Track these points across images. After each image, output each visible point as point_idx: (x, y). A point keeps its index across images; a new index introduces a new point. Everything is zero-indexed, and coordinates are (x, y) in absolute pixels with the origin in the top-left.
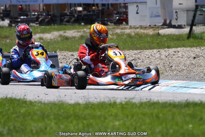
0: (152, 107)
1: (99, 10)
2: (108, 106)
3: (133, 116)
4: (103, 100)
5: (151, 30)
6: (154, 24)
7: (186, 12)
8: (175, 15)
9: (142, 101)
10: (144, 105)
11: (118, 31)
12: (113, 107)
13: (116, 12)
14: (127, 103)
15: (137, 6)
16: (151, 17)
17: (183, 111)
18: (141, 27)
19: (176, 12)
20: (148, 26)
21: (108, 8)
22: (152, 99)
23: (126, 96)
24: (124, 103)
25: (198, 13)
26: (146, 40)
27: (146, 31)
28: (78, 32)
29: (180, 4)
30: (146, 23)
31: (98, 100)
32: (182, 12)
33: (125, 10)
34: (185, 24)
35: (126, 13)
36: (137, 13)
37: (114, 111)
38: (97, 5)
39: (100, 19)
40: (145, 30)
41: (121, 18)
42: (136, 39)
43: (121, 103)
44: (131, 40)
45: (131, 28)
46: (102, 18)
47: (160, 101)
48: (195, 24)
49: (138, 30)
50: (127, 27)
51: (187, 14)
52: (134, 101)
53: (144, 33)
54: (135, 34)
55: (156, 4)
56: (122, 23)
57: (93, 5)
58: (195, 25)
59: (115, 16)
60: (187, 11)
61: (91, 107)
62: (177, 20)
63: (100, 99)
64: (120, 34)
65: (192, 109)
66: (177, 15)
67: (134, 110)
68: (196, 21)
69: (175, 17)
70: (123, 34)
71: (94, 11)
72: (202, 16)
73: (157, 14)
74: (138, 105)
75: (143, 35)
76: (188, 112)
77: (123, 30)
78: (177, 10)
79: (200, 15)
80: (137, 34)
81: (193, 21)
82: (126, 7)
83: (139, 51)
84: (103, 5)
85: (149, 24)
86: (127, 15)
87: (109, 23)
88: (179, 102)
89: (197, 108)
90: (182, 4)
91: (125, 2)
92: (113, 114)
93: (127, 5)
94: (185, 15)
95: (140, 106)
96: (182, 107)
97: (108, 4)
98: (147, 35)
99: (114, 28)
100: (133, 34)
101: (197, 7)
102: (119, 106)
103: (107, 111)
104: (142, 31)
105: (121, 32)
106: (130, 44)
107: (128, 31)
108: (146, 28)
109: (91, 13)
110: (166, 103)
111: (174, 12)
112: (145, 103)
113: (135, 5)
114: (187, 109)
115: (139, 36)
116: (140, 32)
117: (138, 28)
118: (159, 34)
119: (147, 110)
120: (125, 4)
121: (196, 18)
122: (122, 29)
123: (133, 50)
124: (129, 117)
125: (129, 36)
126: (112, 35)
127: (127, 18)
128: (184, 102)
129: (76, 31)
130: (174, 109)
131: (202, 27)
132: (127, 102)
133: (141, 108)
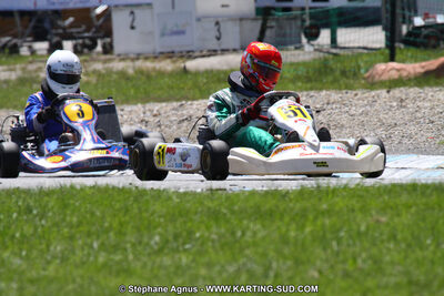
5: (168, 61)
7: (238, 22)
8: (214, 29)
15: (132, 13)
16: (163, 35)
19: (217, 23)
28: (11, 70)
29: (223, 6)
32: (230, 23)
34: (239, 48)
36: (133, 28)
44: (130, 84)
45: (123, 58)
49: (140, 64)
51: (241, 26)
53: (154, 69)
54: (136, 72)
55: (173, 7)
60: (241, 19)
62: (218, 39)
64: (104, 72)
66: (219, 30)
69: (215, 32)
70: (110, 72)
73: (175, 29)
75: (153, 74)
77: (107, 65)
78: (220, 20)
80: (140, 72)
90: (227, 6)
94: (237, 29)
98: (161, 74)
100: (131, 71)
104: (149, 65)
105: (105, 69)
107: (118, 65)
111: (213, 23)
113: (127, 12)
115: (147, 76)
116: (144, 69)
118: (185, 70)
125: (123, 74)
129: (5, 67)
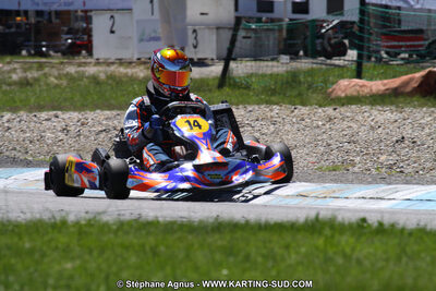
0: (144, 232)
1: (30, 25)
2: (50, 230)
3: (102, 251)
4: (38, 216)
5: (142, 67)
6: (148, 56)
7: (215, 31)
8: (191, 37)
9: (122, 218)
10: (126, 227)
11: (72, 69)
12: (60, 232)
13: (66, 29)
14: (90, 223)
15: (112, 17)
16: (141, 40)
17: (210, 240)
18: (121, 62)
19: (195, 31)
20: (135, 60)
21: (50, 21)
22: (144, 214)
23: (88, 209)
24: (83, 222)
25: (242, 33)
26: (130, 89)
27: (129, 71)
29: (202, 14)
30: (131, 53)
31: (28, 216)
32: (207, 31)
33: (85, 25)
34: (215, 57)
35: (88, 32)
36: (112, 32)
37: (63, 240)
38: (26, 12)
39: (32, 43)
40: (127, 67)
41: (78, 42)
42: (109, 87)
43: (77, 223)
44: (98, 89)
45: (98, 63)
46: (36, 41)
47: (160, 219)
48: (233, 56)
49: (113, 68)
50: (89, 60)
51: (218, 35)
52: (105, 218)
53: (126, 75)
54: (108, 78)
55: (152, 14)
56: (79, 53)
57: (18, 13)
58: (234, 59)
59: (64, 37)
60: (218, 28)
61: (13, 231)
62: (195, 47)
63: (32, 213)
64: (76, 75)
65: (228, 237)
66: (196, 38)
67: (105, 238)
68: (237, 50)
69: (191, 40)
70: (81, 76)
71: (18, 26)
72: (249, 41)
73: (153, 35)
74: (114, 227)
75: (124, 79)
76: (219, 243)
77: (82, 69)
78: (197, 28)
79: (244, 37)
80: (111, 77)
81: (230, 51)
82: (88, 20)
83: (115, 112)
84: (39, 13)
85: (136, 57)
86: (90, 36)
87: (51, 53)
88: (201, 222)
89: (239, 234)
90: (206, 14)
91: (86, 8)
92: (60, 245)
93: (89, 14)
94: (214, 37)
95: (118, 230)
96: (207, 233)
97: (50, 13)
98: (133, 79)
99: (62, 63)
100: (102, 76)
101: (238, 20)
102: (72, 229)
103: (46, 238)
104: (123, 70)
105: (76, 72)
106: (96, 97)
107: (91, 70)
108: (130, 63)
109: (13, 30)
110: (173, 223)
111: (190, 32)
112: (129, 223)
113: (108, 15)
114: (217, 236)
115: (116, 81)
116: (117, 74)
117: (113, 63)
119: (132, 239)
120: (86, 12)
121: (238, 44)
122: (80, 65)
123: (102, 109)
124: (95, 253)
125: (95, 79)
126: (59, 77)
127: (90, 42)
128: (211, 220)
130: (190, 237)
131: (249, 64)
132: (90, 220)
133: (120, 233)
